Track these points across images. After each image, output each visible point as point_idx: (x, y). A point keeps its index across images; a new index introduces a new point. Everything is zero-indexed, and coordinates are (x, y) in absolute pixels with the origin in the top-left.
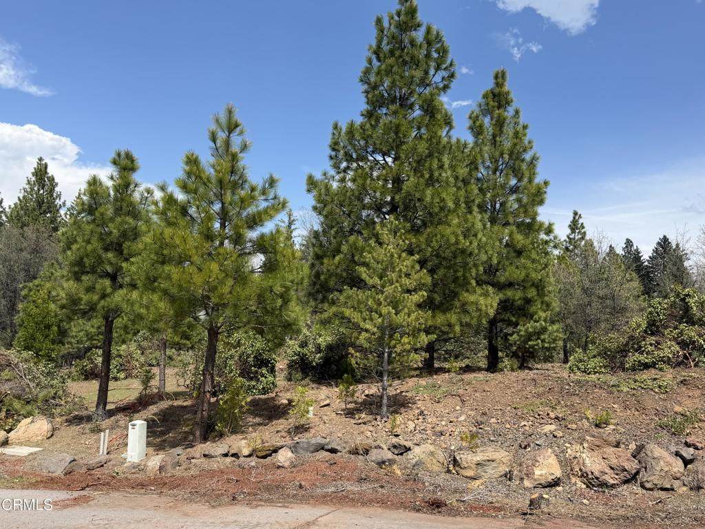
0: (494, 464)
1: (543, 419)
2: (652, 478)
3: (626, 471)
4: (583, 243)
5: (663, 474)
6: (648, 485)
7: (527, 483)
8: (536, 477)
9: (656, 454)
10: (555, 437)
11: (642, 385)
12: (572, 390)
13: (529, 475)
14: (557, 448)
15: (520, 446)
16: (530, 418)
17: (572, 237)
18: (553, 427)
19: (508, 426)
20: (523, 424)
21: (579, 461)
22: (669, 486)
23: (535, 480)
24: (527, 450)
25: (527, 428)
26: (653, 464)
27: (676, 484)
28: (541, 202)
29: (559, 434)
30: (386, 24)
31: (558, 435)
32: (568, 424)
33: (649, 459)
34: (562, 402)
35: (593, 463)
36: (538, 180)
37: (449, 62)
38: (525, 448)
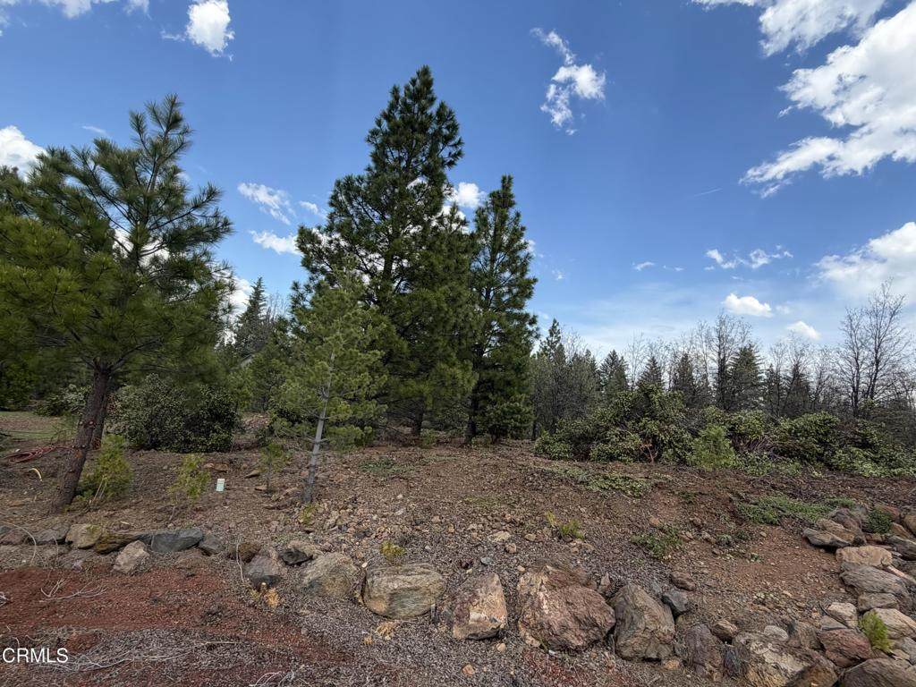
0: (417, 595)
1: (496, 521)
2: (631, 641)
3: (597, 626)
4: (558, 345)
5: (648, 636)
6: (626, 652)
7: (457, 632)
8: (470, 623)
9: (640, 603)
10: (507, 551)
11: (614, 485)
12: (535, 483)
13: (462, 617)
14: (506, 573)
15: (461, 563)
16: (482, 519)
17: (550, 339)
18: (506, 535)
19: (452, 530)
20: (471, 526)
21: (533, 603)
22: (654, 656)
23: (470, 628)
24: (468, 571)
25: (475, 534)
26: (635, 616)
27: (665, 651)
28: (529, 296)
29: (513, 548)
30: (402, 94)
31: (512, 550)
32: (525, 532)
33: (629, 609)
34: (523, 499)
35: (552, 610)
36: (529, 276)
37: (457, 139)
38: (466, 567)
